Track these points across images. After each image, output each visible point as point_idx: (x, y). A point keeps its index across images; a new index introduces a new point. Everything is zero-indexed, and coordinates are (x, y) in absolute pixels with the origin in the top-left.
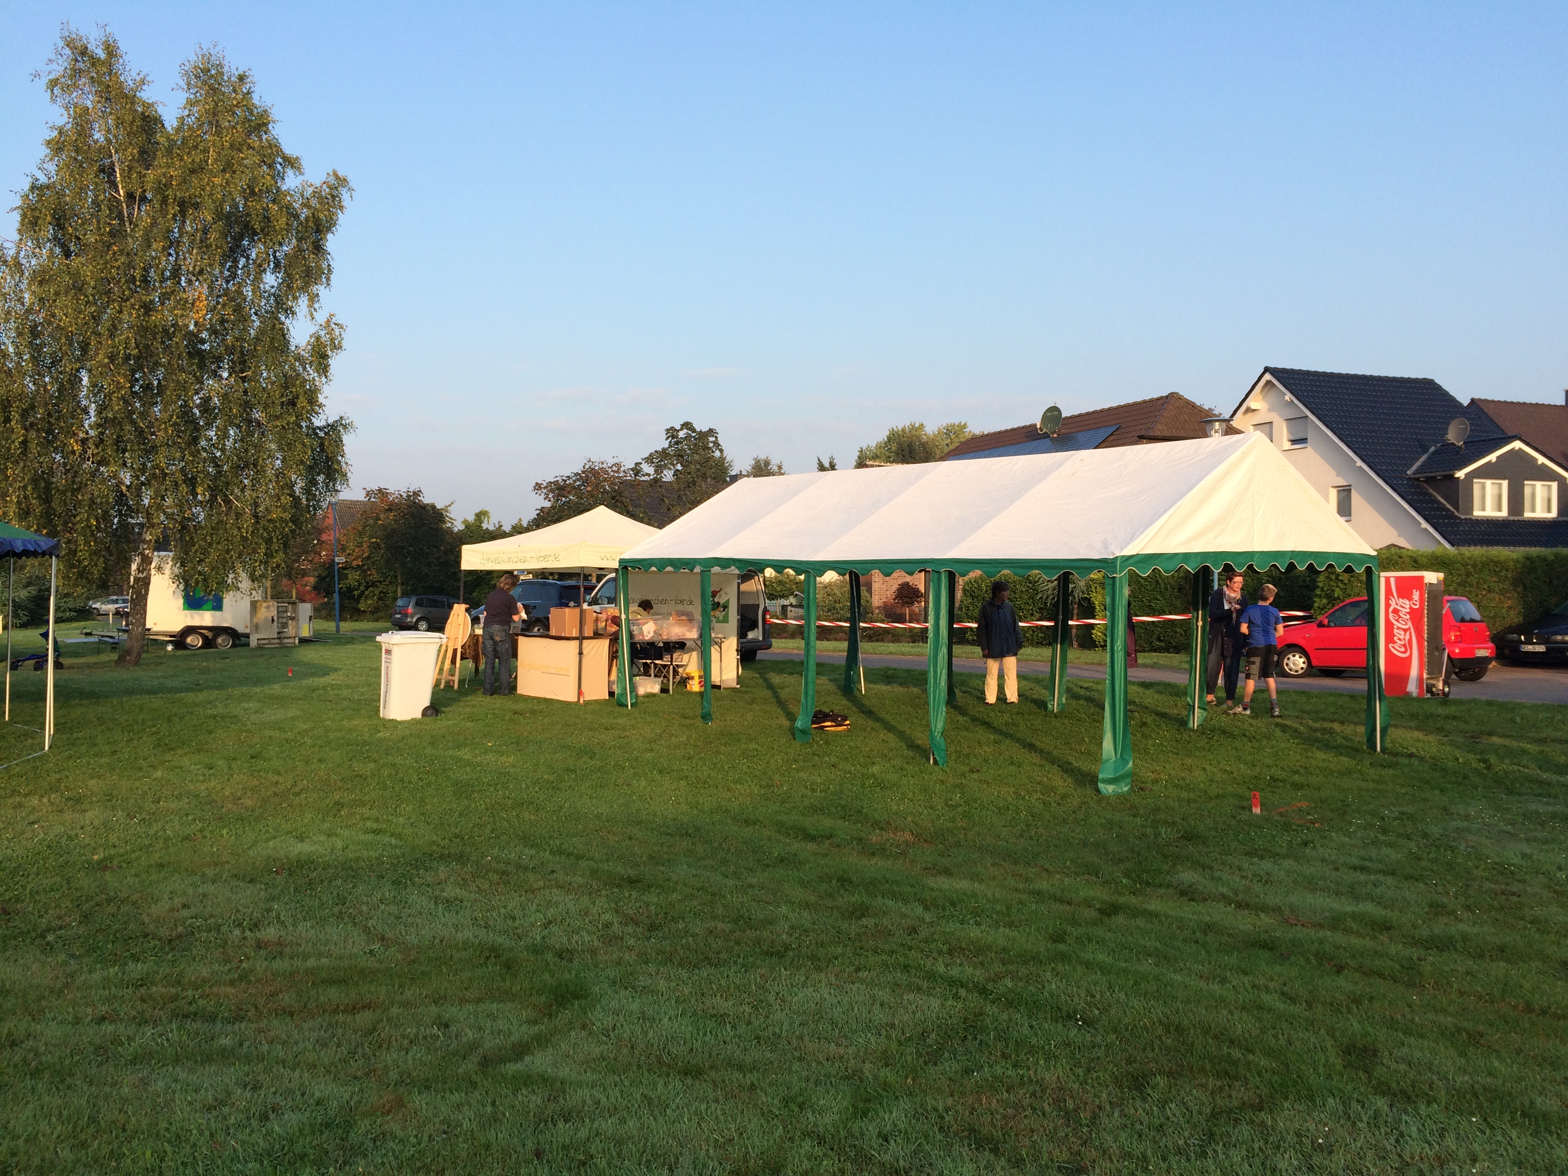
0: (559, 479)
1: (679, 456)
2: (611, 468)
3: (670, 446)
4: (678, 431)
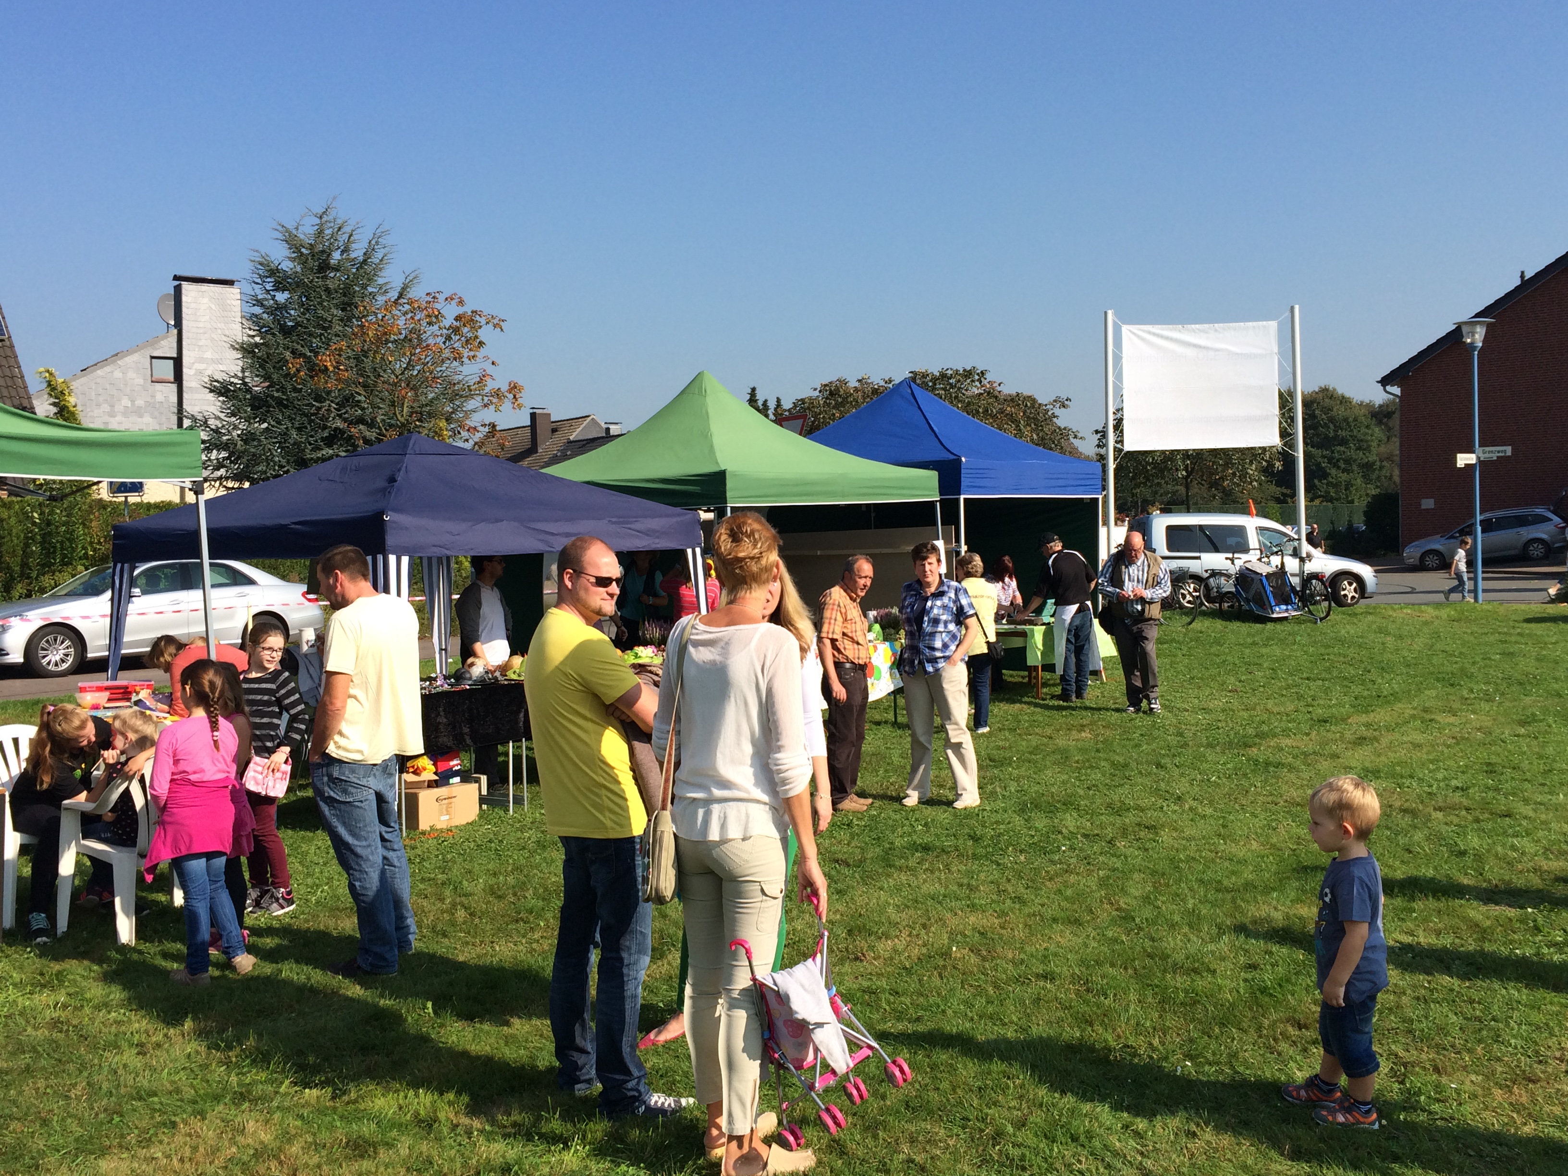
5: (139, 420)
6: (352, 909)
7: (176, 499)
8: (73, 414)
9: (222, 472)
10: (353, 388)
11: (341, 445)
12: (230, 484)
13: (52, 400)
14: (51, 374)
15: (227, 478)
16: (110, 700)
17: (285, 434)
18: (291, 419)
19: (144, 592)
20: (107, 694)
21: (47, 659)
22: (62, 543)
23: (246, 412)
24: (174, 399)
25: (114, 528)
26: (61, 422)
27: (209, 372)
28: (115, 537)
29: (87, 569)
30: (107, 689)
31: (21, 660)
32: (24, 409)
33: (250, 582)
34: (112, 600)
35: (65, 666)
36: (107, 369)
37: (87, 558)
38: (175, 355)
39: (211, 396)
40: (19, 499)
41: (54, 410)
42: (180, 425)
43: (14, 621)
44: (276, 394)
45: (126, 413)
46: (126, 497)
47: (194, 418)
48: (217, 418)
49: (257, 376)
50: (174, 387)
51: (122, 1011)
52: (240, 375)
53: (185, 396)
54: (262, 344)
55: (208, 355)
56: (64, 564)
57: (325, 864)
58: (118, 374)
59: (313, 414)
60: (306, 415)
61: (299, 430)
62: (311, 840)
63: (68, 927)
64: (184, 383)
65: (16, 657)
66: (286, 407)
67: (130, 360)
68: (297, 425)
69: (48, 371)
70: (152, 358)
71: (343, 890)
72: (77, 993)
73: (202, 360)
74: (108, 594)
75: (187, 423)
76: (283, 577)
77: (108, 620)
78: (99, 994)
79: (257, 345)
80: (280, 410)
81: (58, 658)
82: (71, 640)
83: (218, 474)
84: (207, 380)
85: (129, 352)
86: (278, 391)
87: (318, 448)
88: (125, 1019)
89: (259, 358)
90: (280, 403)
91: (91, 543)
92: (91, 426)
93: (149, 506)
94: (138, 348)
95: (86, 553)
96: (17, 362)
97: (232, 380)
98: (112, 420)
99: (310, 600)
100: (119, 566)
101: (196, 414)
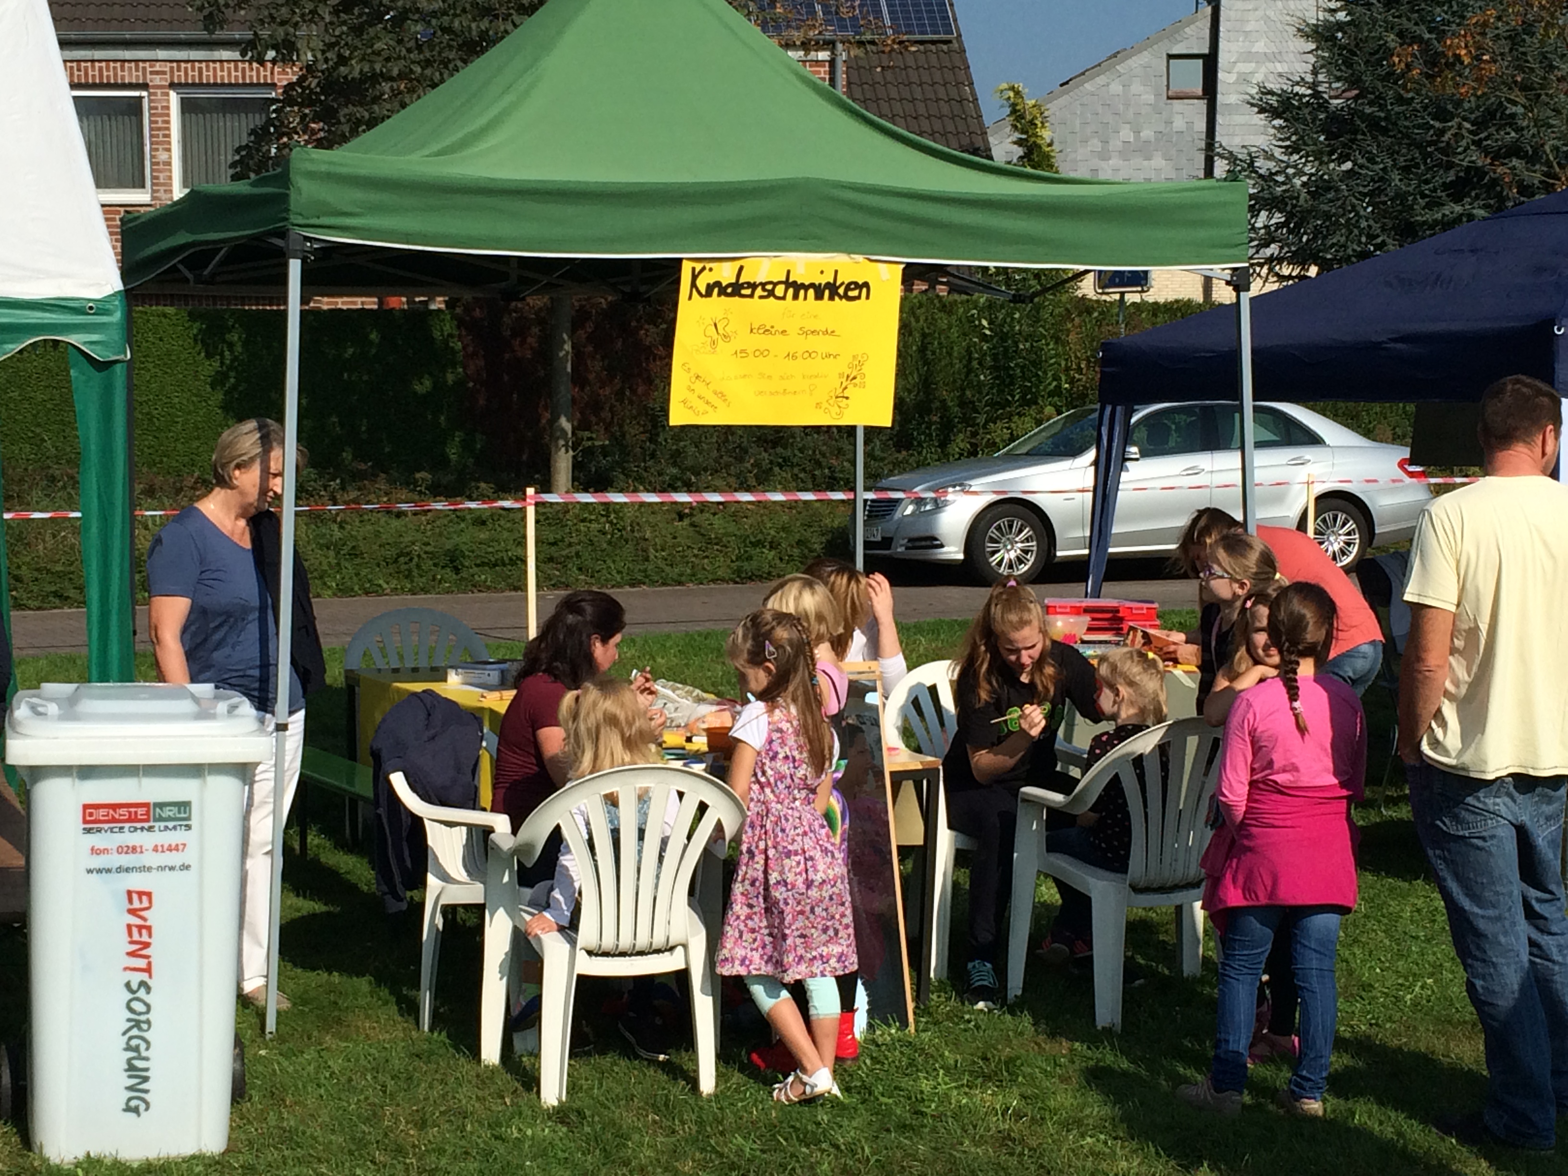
5: (1146, 163)
6: (1474, 1025)
7: (1198, 296)
8: (1048, 157)
9: (1273, 249)
10: (1504, 93)
11: (1477, 197)
12: (1286, 271)
13: (1017, 135)
14: (1017, 93)
15: (1280, 260)
16: (1090, 630)
17: (1382, 179)
18: (1392, 153)
19: (1145, 454)
20: (1086, 619)
21: (998, 556)
22: (1023, 368)
23: (1315, 142)
24: (1201, 125)
25: (1105, 347)
26: (1029, 170)
27: (1259, 78)
28: (1104, 362)
29: (1059, 413)
30: (1087, 610)
31: (961, 556)
32: (975, 152)
33: (1313, 439)
34: (1096, 463)
35: (1024, 568)
36: (1101, 80)
37: (1060, 395)
38: (1206, 51)
39: (1260, 120)
40: (965, 297)
41: (1019, 151)
42: (1209, 172)
43: (952, 495)
44: (1368, 110)
45: (1126, 152)
46: (1122, 294)
47: (1232, 158)
48: (1270, 157)
49: (1338, 79)
50: (1201, 106)
51: (1102, 1137)
52: (1309, 78)
53: (1219, 119)
54: (1348, 23)
55: (1260, 47)
56: (1026, 403)
57: (1428, 941)
58: (1116, 88)
59: (1430, 143)
60: (1420, 146)
61: (1406, 170)
62: (1404, 896)
63: (1024, 989)
64: (1219, 97)
65: (954, 551)
66: (1385, 131)
67: (1136, 63)
68: (1401, 160)
69: (1012, 88)
70: (1171, 57)
71: (1458, 990)
72: (1036, 1097)
73: (1249, 56)
74: (1091, 455)
75: (1221, 167)
76: (1368, 433)
77: (1090, 495)
78: (1067, 1104)
79: (1340, 26)
80: (1374, 138)
81: (1012, 555)
82: (1033, 528)
83: (1268, 252)
84: (1254, 91)
85: (1135, 50)
86: (1371, 104)
87: (1434, 204)
88: (1107, 1151)
89: (1342, 47)
90: (1373, 124)
91: (1068, 369)
92: (1072, 175)
93: (1156, 308)
94: (1147, 43)
95: (1059, 387)
96: (969, 77)
97: (1297, 89)
98: (1103, 164)
99: (1411, 475)
100: (1109, 409)
101: (1235, 150)
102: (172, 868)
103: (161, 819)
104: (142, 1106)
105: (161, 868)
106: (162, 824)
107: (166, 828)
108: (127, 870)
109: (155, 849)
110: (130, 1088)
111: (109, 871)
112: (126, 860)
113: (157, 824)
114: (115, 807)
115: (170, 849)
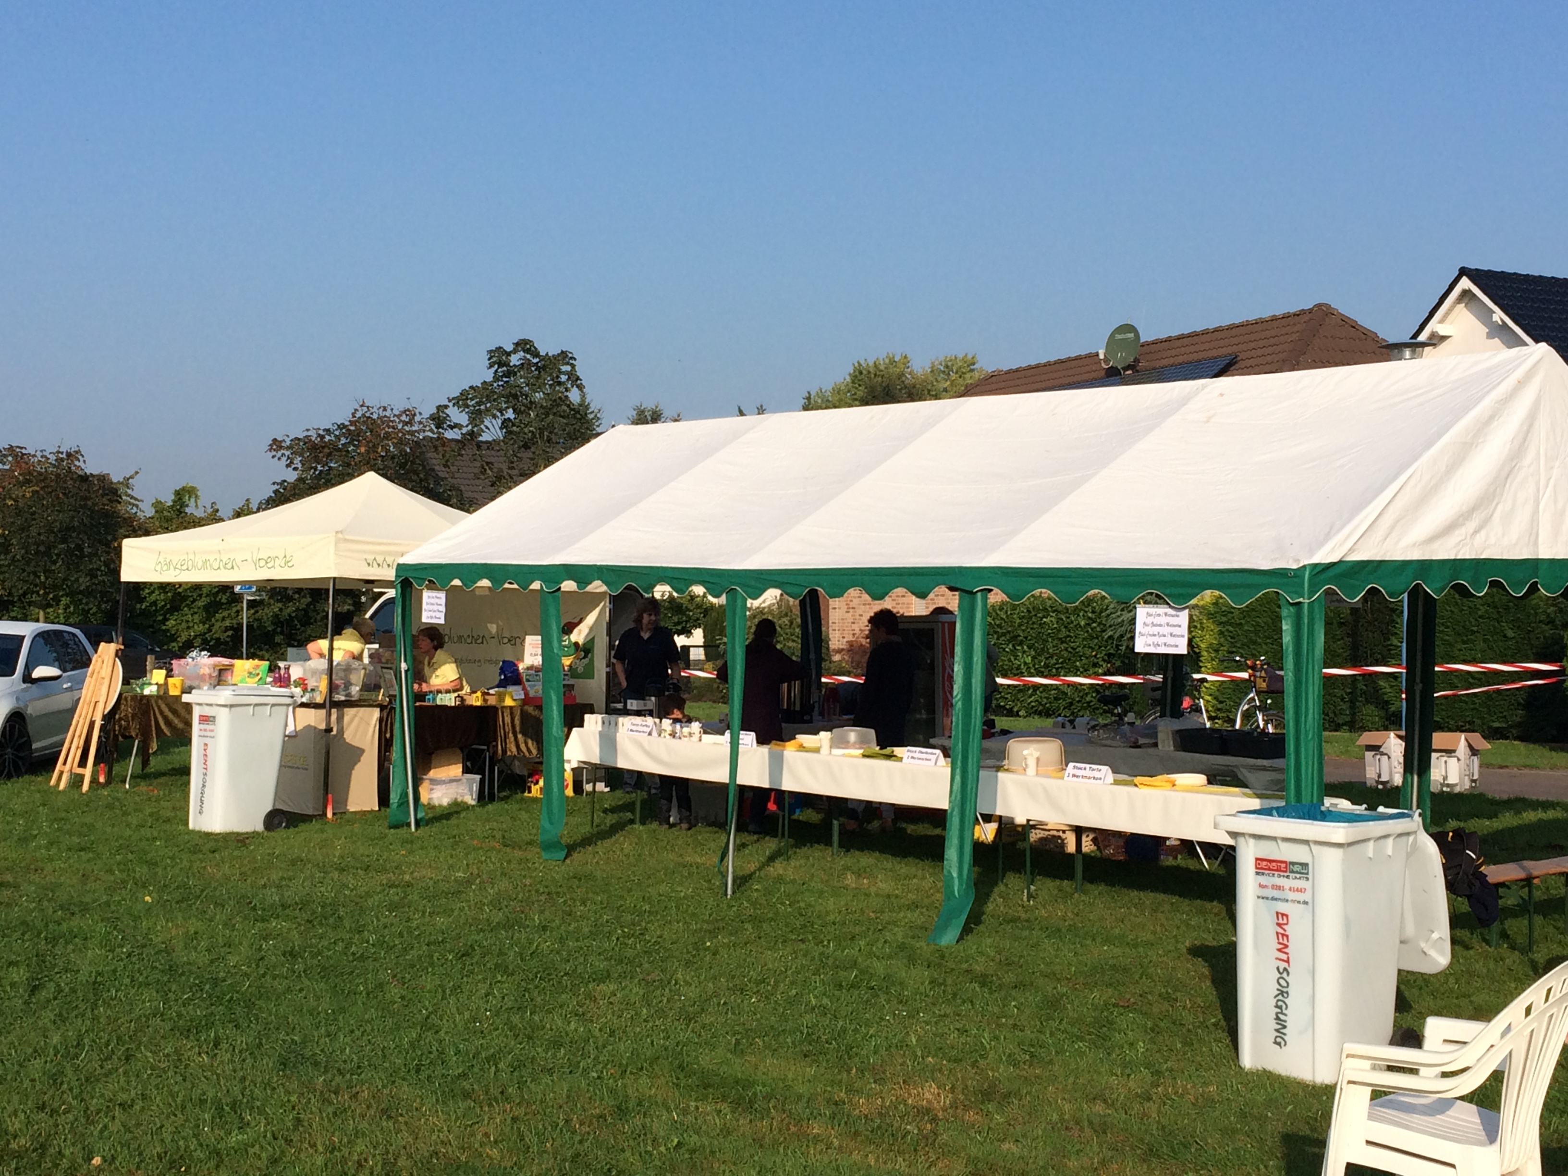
0: (313, 434)
1: (513, 397)
2: (399, 416)
3: (496, 378)
4: (508, 354)
102: (1299, 902)
103: (1293, 872)
104: (1283, 1043)
105: (1293, 901)
106: (1294, 875)
107: (1296, 878)
108: (1276, 899)
109: (1290, 889)
110: (1277, 1030)
111: (1267, 898)
112: (1276, 893)
113: (1291, 875)
114: (1271, 861)
115: (1297, 890)
